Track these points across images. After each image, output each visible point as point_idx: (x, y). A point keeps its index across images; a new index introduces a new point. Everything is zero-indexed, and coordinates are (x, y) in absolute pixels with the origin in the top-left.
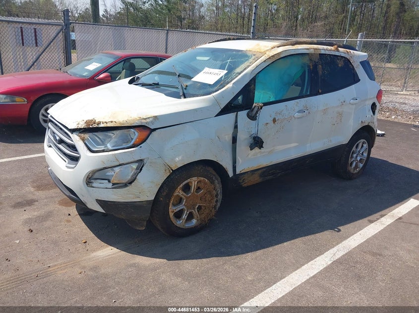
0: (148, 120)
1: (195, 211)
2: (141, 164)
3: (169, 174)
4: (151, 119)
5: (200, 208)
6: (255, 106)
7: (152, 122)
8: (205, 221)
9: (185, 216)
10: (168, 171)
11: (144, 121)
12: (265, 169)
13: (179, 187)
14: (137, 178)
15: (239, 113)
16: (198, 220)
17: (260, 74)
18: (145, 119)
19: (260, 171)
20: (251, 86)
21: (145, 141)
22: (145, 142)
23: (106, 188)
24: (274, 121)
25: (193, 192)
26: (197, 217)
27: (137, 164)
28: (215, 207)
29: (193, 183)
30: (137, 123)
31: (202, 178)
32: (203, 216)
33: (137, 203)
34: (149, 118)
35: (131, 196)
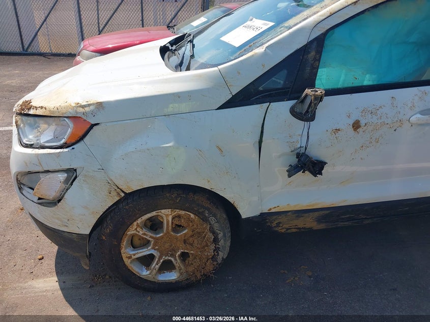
0: (87, 109)
1: (176, 260)
2: (72, 175)
3: (117, 199)
4: (92, 108)
5: (184, 256)
6: (307, 95)
7: (93, 114)
8: (196, 276)
9: (155, 265)
10: (114, 193)
11: (81, 110)
12: (327, 212)
13: (135, 223)
14: (66, 196)
15: (274, 105)
16: (181, 274)
17: (337, 30)
18: (83, 107)
19: (316, 214)
20: (309, 53)
21: (82, 138)
22: (82, 142)
23: (33, 201)
24: (356, 126)
25: (168, 232)
26: (180, 270)
27: (66, 175)
28: (214, 258)
29: (165, 218)
30: (70, 113)
31: (182, 212)
32: (191, 269)
33: (66, 234)
34: (89, 105)
35: (57, 221)
